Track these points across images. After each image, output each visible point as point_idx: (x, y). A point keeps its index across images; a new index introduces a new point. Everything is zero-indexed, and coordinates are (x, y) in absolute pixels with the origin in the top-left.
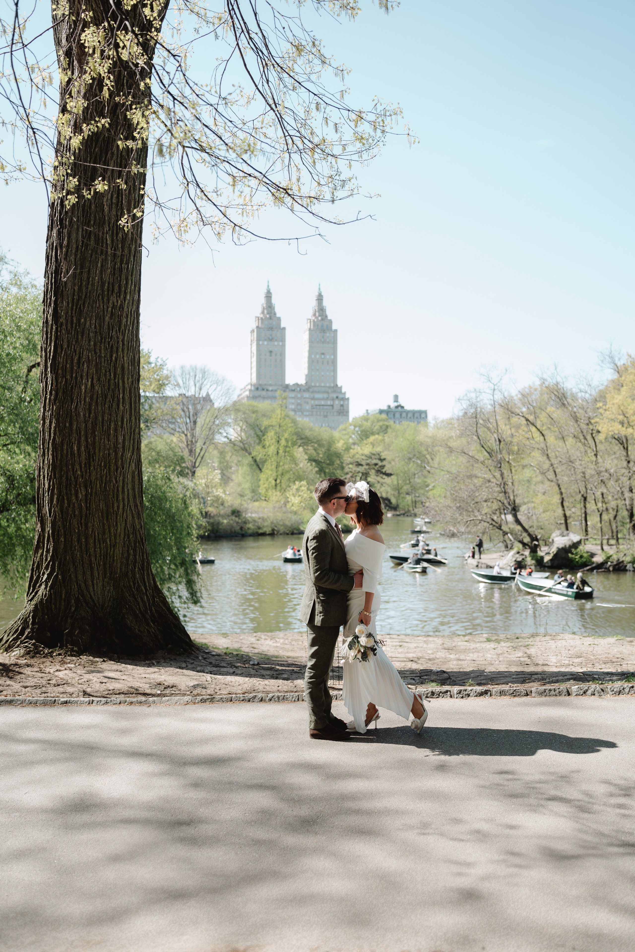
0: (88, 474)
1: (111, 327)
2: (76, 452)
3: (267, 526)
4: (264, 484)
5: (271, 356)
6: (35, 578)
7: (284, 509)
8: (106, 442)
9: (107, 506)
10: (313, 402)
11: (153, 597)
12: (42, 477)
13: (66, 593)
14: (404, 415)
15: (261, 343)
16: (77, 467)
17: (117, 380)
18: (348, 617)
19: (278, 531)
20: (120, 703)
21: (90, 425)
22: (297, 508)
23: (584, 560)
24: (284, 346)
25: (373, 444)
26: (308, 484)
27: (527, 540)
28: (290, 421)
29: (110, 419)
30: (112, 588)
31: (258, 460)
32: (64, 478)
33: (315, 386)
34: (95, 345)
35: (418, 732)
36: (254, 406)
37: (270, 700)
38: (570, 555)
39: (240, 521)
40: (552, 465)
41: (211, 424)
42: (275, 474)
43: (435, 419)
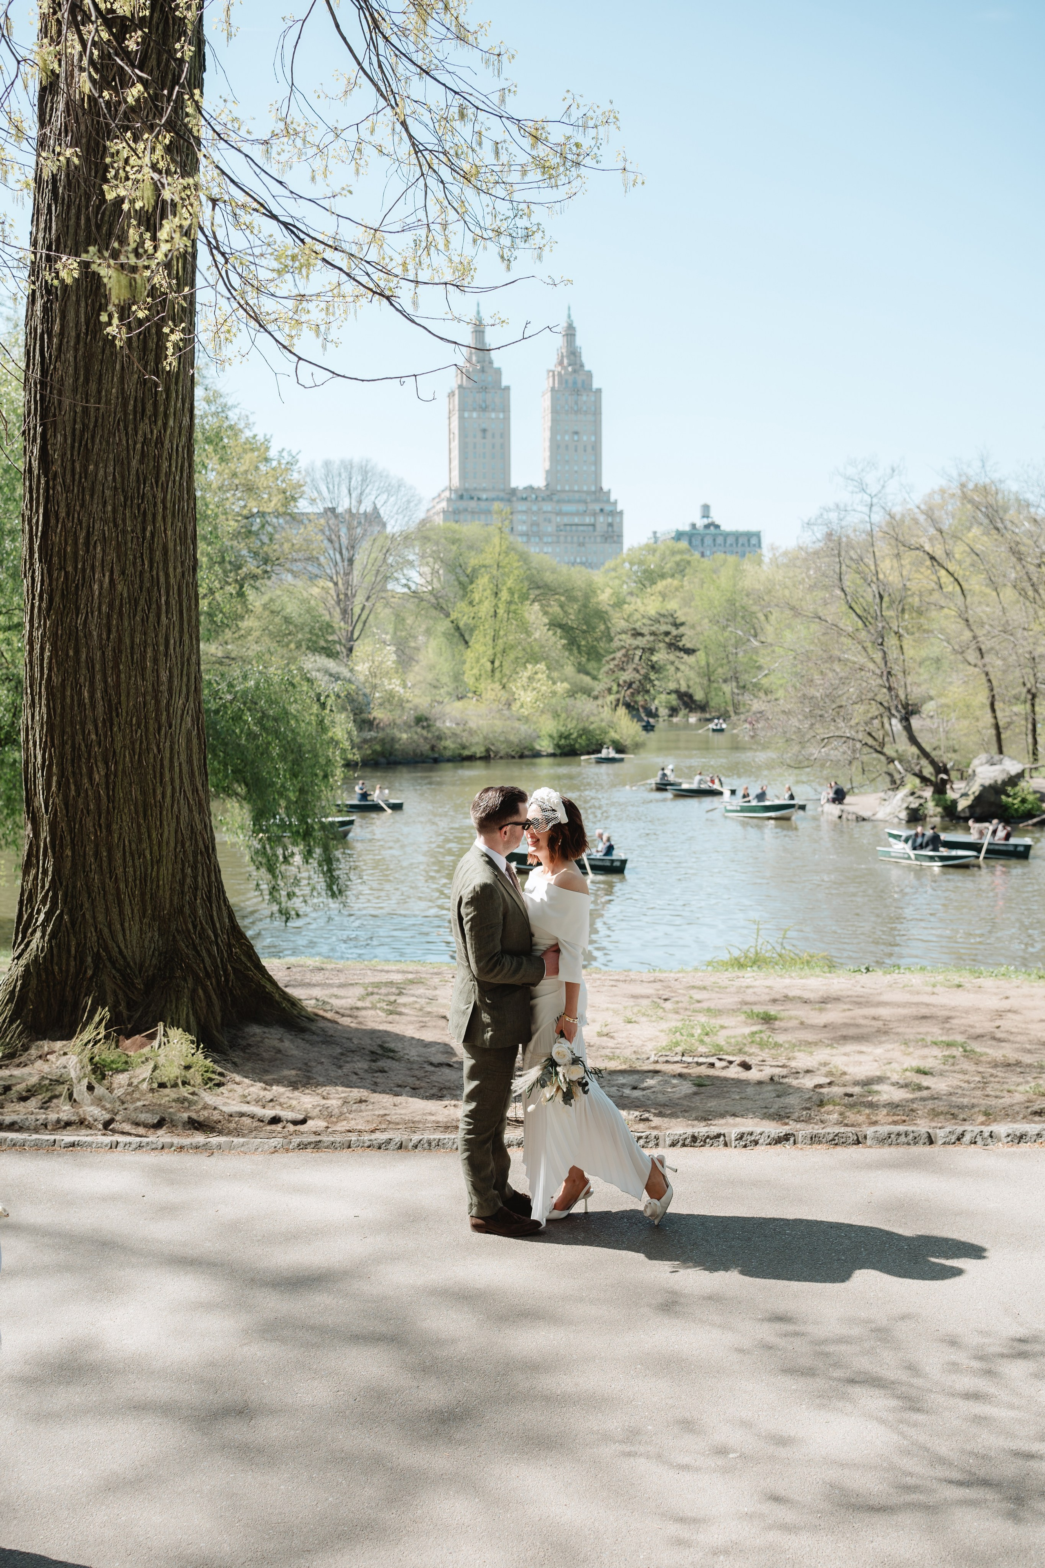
0: (109, 739)
1: (141, 479)
2: (87, 701)
3: (477, 743)
4: (472, 668)
5: (484, 438)
6: (25, 917)
7: (506, 712)
8: (140, 682)
9: (144, 793)
10: (558, 519)
11: (230, 946)
12: (31, 743)
13: (78, 945)
14: (720, 540)
15: (466, 415)
16: (90, 727)
17: (155, 573)
18: (533, 1028)
19: (496, 753)
20: (163, 1148)
21: (109, 654)
22: (531, 711)
23: (1028, 806)
24: (507, 419)
25: (664, 596)
26: (548, 668)
27: (928, 771)
28: (516, 557)
29: (145, 642)
30: (156, 934)
31: (461, 625)
32: (68, 747)
33: (563, 491)
34: (114, 511)
35: (656, 1222)
36: (454, 532)
37: (416, 1147)
38: (1003, 797)
39: (430, 735)
40: (975, 637)
41: (378, 563)
42: (490, 652)
43: (773, 548)
